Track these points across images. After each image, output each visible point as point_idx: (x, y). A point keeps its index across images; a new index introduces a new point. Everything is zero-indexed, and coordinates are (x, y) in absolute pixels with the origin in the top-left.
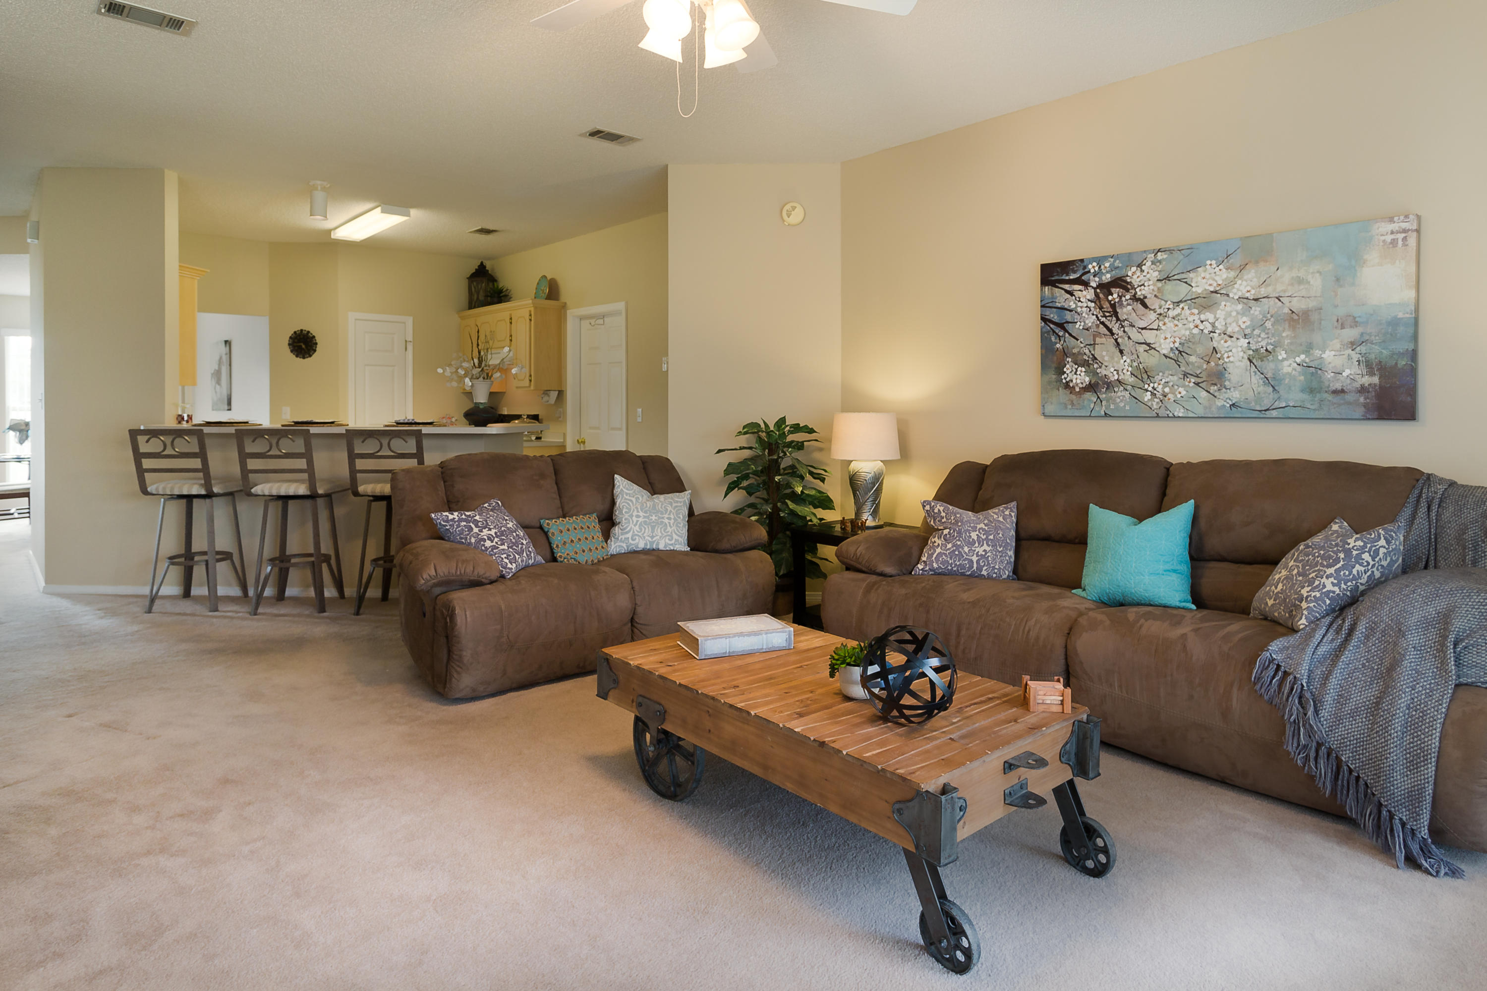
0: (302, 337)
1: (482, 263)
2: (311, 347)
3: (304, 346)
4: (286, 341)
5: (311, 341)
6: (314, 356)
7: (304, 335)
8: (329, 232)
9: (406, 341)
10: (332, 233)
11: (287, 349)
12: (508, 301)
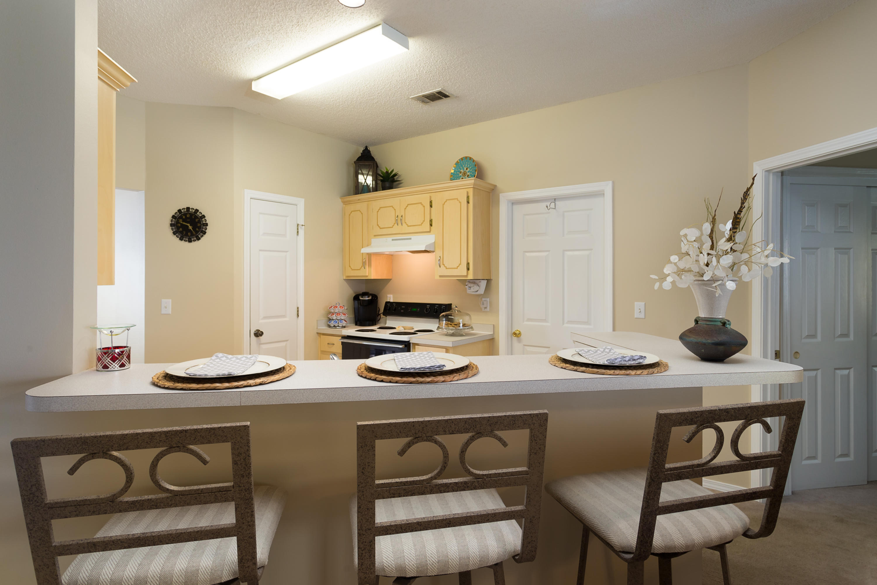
0: (188, 216)
1: (366, 147)
2: (200, 228)
3: (190, 227)
4: (167, 220)
5: (199, 222)
6: (202, 239)
7: (191, 215)
8: (249, 82)
9: (298, 225)
10: (253, 83)
11: (168, 231)
12: (396, 187)
